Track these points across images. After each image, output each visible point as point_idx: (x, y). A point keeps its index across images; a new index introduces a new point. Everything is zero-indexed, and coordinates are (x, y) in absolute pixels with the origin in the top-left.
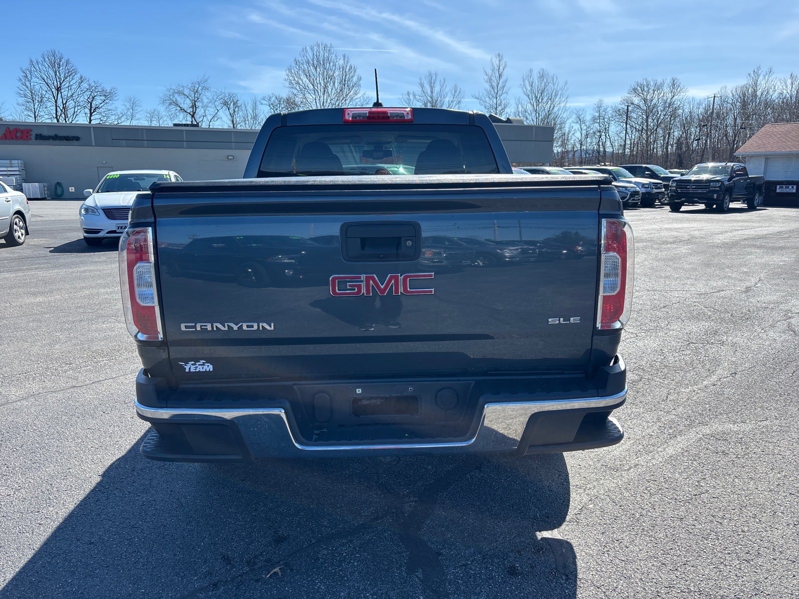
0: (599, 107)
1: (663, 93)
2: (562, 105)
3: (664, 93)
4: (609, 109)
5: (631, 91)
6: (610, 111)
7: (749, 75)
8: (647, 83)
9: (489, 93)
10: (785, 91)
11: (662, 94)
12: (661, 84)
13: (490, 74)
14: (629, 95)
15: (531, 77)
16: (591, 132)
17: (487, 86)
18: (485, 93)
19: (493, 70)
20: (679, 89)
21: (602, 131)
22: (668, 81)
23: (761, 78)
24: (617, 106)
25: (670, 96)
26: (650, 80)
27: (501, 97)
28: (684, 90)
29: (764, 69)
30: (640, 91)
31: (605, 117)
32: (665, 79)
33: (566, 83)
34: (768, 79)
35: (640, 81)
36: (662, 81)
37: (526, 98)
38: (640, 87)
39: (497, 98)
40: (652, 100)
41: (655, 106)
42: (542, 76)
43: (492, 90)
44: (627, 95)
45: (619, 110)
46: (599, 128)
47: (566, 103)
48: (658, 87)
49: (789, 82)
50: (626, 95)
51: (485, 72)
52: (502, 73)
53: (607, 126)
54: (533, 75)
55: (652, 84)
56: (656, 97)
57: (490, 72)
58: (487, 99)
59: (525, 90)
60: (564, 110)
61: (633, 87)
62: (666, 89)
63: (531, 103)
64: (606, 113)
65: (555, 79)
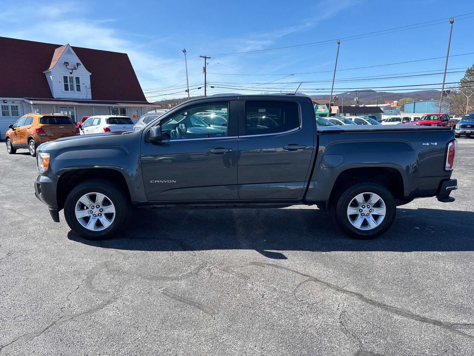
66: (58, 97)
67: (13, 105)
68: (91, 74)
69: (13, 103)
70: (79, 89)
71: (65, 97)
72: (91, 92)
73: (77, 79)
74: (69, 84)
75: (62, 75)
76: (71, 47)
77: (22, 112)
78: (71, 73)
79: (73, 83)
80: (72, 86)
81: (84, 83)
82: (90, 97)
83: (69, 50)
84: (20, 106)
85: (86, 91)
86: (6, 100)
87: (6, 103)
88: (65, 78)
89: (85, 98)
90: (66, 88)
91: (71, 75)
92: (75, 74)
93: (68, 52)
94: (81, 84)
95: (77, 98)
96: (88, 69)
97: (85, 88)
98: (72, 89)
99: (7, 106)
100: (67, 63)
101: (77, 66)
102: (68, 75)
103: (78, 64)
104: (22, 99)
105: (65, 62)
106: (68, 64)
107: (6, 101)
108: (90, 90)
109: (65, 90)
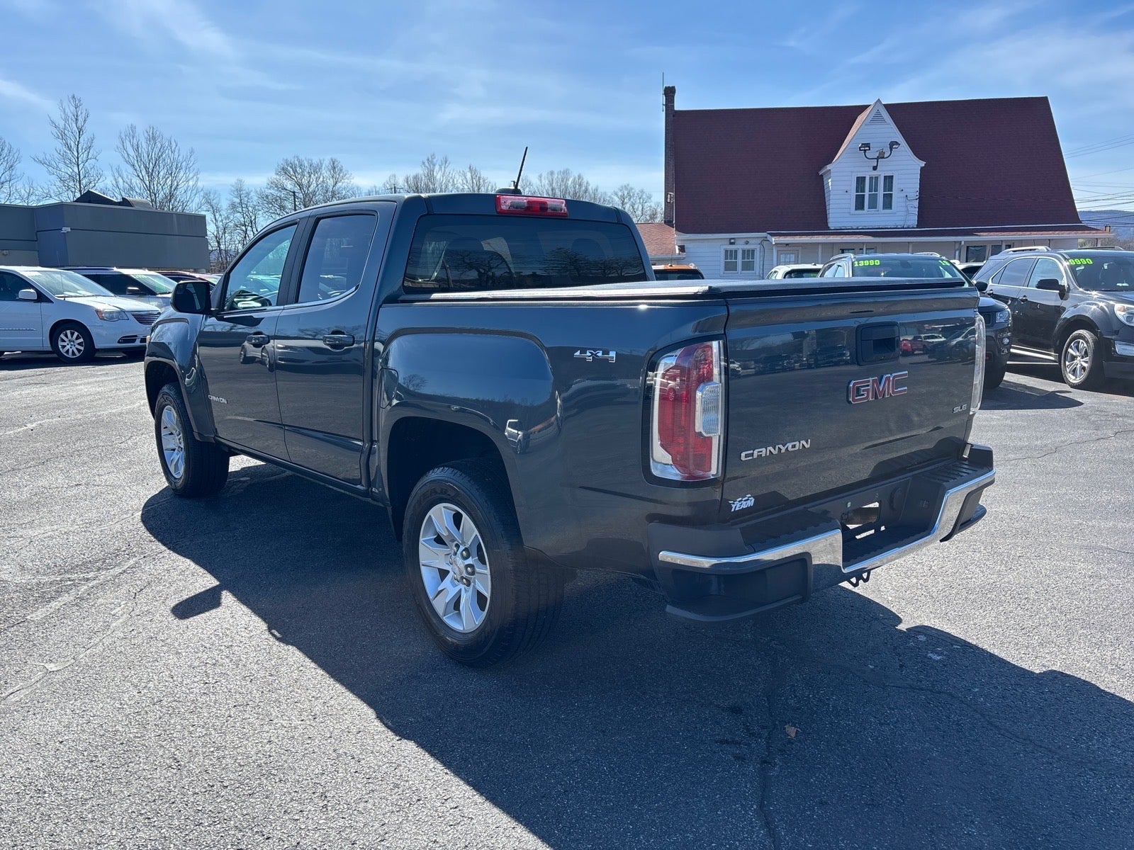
0: (239, 191)
1: (322, 177)
2: (191, 183)
3: (324, 178)
4: (252, 194)
5: (280, 172)
6: (255, 198)
7: (424, 163)
8: (299, 162)
9: (64, 156)
10: (466, 187)
11: (321, 179)
12: (318, 164)
13: (62, 126)
14: (278, 177)
15: (133, 137)
16: (231, 224)
17: (59, 144)
18: (56, 155)
19: (66, 120)
20: (341, 175)
21: (247, 224)
22: (327, 163)
23: (437, 168)
24: (263, 190)
25: (331, 182)
26: (303, 159)
27: (87, 164)
28: (347, 176)
29: (438, 159)
30: (292, 173)
31: (249, 204)
32: (321, 159)
33: (192, 152)
34: (445, 171)
35: (291, 159)
36: (318, 161)
37: (131, 170)
38: (291, 167)
39: (78, 165)
40: (309, 187)
41: (314, 193)
42: (153, 138)
43: (68, 152)
44: (275, 176)
45: (267, 197)
46: (243, 219)
47: (197, 181)
48: (316, 169)
49: (469, 175)
50: (273, 176)
51: (53, 122)
52: (82, 126)
53: (253, 218)
54: (137, 134)
55: (306, 164)
56: (314, 182)
57: (61, 124)
58: (61, 165)
59: (126, 155)
60: (194, 191)
61: (282, 166)
62: (326, 173)
63: (139, 176)
64: (248, 199)
65: (174, 145)
66: (838, 225)
67: (747, 247)
68: (923, 164)
69: (747, 243)
70: (888, 204)
71: (854, 225)
72: (917, 209)
73: (889, 179)
74: (867, 193)
75: (853, 174)
76: (884, 105)
77: (762, 263)
78: (875, 168)
79: (876, 190)
80: (873, 199)
81: (902, 187)
82: (913, 220)
83: (878, 113)
84: (758, 249)
85: (906, 207)
86: (733, 239)
87: (733, 244)
88: (861, 181)
89: (900, 224)
90: (860, 204)
91: (875, 173)
92: (884, 169)
93: (877, 118)
94: (895, 192)
95: (882, 224)
96: (918, 152)
97: (905, 199)
98: (873, 205)
99: (736, 251)
100: (868, 145)
101: (891, 149)
102: (868, 173)
103: (892, 145)
104: (764, 234)
105: (862, 144)
106: (869, 147)
107: (732, 241)
108: (916, 203)
109: (857, 208)
